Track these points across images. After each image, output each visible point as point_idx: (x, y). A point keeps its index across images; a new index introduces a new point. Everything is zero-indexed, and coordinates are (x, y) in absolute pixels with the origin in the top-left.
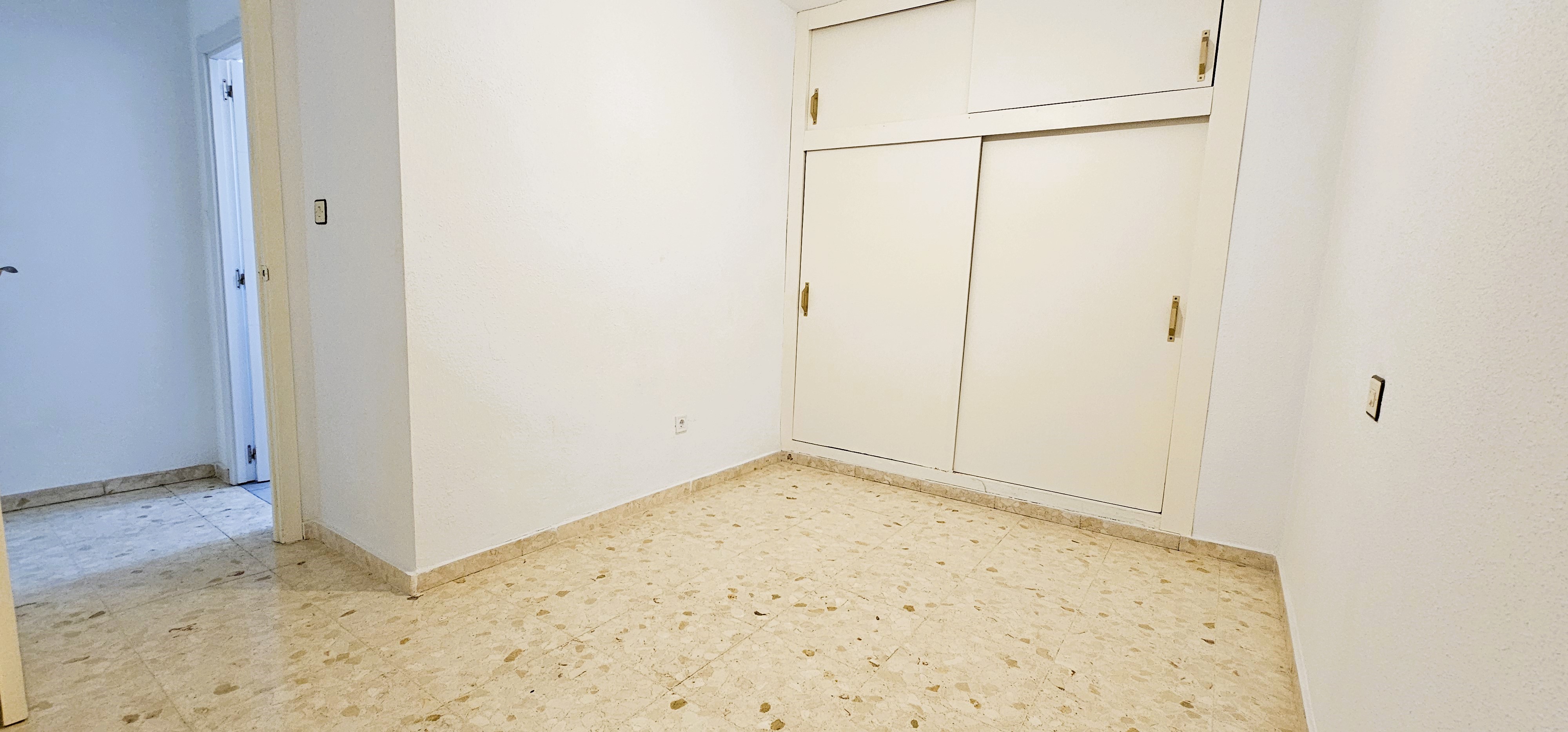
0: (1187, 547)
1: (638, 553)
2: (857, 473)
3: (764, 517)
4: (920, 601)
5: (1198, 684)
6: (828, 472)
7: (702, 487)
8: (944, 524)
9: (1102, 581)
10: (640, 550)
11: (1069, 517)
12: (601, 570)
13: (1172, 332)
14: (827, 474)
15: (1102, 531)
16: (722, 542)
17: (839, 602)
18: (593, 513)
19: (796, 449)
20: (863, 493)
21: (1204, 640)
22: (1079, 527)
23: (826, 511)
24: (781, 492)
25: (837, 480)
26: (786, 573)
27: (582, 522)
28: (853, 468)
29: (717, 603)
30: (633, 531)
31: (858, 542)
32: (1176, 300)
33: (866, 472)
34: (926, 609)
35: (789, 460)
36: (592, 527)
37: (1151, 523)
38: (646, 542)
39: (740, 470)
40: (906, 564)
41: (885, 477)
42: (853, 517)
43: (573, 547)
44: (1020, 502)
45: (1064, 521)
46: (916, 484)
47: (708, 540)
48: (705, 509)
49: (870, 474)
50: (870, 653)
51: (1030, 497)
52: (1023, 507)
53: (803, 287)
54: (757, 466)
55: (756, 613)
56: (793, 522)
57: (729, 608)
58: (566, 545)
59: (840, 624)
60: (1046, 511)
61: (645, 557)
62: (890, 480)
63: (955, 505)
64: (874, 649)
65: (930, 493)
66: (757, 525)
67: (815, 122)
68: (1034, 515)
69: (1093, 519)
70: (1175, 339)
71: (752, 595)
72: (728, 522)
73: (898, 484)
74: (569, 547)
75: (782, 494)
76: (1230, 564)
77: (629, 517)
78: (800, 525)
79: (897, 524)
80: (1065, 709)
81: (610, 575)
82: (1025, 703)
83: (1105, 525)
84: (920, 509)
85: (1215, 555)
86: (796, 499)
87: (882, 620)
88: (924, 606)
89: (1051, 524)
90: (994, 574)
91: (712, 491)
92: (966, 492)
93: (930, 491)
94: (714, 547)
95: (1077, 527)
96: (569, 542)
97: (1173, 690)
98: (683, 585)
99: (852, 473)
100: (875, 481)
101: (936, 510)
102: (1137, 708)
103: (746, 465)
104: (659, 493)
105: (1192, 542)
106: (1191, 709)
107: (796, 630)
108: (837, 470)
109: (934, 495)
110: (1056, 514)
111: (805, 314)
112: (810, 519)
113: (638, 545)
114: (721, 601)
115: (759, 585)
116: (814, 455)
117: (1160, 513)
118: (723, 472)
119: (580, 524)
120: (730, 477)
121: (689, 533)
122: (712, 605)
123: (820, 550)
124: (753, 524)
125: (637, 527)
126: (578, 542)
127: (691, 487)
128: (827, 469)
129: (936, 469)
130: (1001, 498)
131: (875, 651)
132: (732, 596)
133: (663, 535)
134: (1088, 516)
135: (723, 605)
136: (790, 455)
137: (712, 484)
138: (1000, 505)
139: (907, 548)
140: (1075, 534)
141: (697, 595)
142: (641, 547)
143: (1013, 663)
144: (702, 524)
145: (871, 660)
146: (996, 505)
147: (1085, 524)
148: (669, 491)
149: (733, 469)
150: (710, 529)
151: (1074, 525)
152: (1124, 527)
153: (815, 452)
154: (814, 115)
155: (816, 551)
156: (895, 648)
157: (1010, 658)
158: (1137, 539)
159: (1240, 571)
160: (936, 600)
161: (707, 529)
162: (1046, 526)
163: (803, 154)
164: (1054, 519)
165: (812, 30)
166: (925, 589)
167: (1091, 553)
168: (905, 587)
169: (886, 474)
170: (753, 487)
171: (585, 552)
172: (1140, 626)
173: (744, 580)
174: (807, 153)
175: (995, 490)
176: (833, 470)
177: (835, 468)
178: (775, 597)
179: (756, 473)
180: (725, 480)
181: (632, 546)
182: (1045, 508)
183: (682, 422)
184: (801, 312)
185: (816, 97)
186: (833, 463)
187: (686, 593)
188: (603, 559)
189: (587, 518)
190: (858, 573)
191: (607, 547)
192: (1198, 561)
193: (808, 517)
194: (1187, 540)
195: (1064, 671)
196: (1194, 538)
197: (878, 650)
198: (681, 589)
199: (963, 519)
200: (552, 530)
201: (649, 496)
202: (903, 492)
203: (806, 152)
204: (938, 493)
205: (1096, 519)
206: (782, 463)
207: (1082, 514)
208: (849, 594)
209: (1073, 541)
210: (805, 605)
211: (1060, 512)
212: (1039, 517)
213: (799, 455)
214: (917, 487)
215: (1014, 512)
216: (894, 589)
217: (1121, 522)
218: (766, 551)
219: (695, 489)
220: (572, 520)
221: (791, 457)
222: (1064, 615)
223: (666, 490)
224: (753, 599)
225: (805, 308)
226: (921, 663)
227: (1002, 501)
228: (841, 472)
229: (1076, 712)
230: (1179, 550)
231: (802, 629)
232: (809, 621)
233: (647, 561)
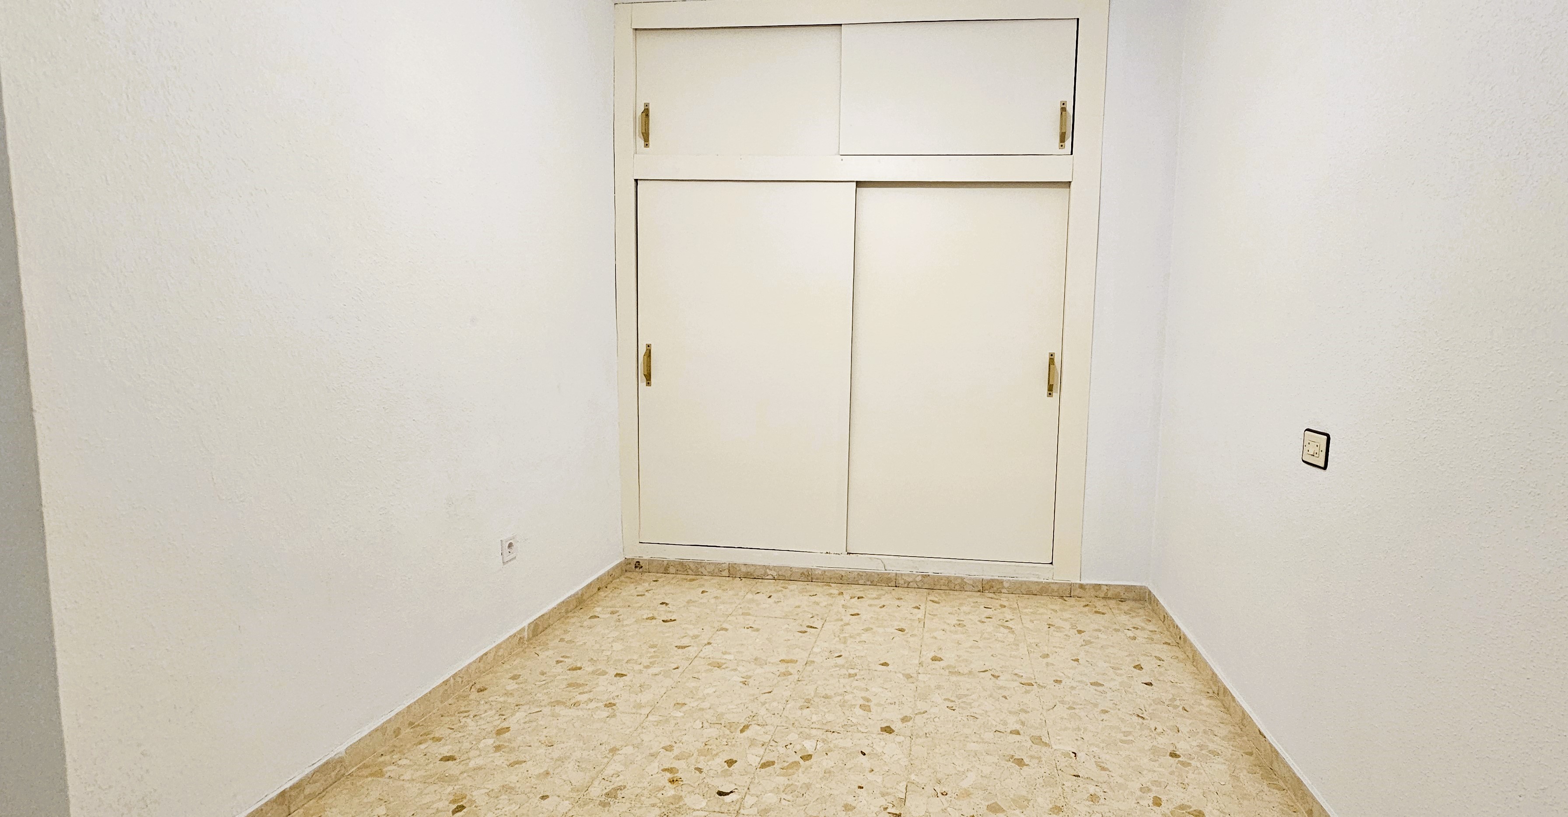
0: (1078, 592)
1: (498, 754)
2: (732, 572)
3: (649, 655)
4: (892, 717)
5: (1169, 731)
6: (694, 577)
7: (540, 630)
8: (859, 616)
9: (1034, 645)
10: (498, 748)
11: (971, 582)
12: (451, 798)
13: (1050, 388)
14: (694, 580)
15: (1003, 591)
16: (614, 705)
17: (809, 746)
18: (397, 710)
19: (645, 554)
20: (750, 596)
21: (1145, 683)
22: (982, 591)
23: (722, 629)
24: (651, 615)
25: (711, 585)
26: (723, 725)
27: (382, 729)
28: (726, 566)
29: (659, 795)
30: (469, 720)
31: (782, 661)
32: (1052, 357)
33: (744, 569)
34: (904, 725)
35: (637, 569)
36: (397, 732)
37: (1045, 575)
38: (500, 732)
39: (582, 595)
40: (850, 676)
41: (768, 570)
42: (758, 630)
43: (380, 774)
44: (922, 575)
45: (967, 588)
46: (806, 573)
47: (592, 705)
48: (561, 662)
49: (749, 570)
50: (883, 802)
51: (931, 569)
52: (926, 580)
53: (643, 350)
54: (602, 585)
55: (721, 794)
56: (692, 651)
57: (680, 798)
58: (365, 772)
59: (827, 775)
60: (949, 580)
61: (513, 758)
62: (775, 574)
63: (856, 590)
64: (883, 795)
65: (824, 581)
66: (647, 667)
67: (647, 145)
68: (938, 587)
69: (993, 580)
70: (1053, 394)
71: (700, 770)
72: (604, 673)
73: (785, 576)
74: (371, 775)
75: (653, 618)
76: (1113, 602)
77: (450, 701)
78: (701, 655)
79: (811, 627)
80: (1093, 798)
81: (472, 802)
82: (1059, 805)
83: (1006, 585)
84: (825, 603)
85: (1101, 596)
86: (675, 620)
87: (869, 754)
88: (900, 722)
89: (956, 593)
90: (942, 664)
91: (557, 633)
92: (864, 574)
93: (823, 579)
94: (606, 714)
95: (979, 591)
96: (366, 766)
97: (1155, 743)
98: (596, 783)
99: (726, 573)
100: (755, 578)
101: (841, 601)
102: (1145, 772)
103: (589, 586)
104: (486, 654)
105: (1082, 586)
106: (1180, 759)
107: (783, 801)
108: (705, 573)
109: (828, 584)
110: (959, 581)
111: (648, 384)
112: (709, 643)
113: (490, 741)
114: (663, 792)
115: (701, 753)
116: (672, 558)
117: (1052, 563)
118: (563, 602)
119: (379, 734)
120: (572, 607)
121: (558, 702)
122: (654, 800)
123: (746, 683)
124: (641, 667)
125: (472, 714)
126: (385, 764)
127: (526, 633)
128: (690, 572)
129: (827, 553)
130: (902, 574)
131: (886, 797)
132: (675, 779)
133: (520, 715)
134: (990, 578)
135: (669, 795)
136: (638, 562)
137: (551, 622)
138: (902, 582)
139: (840, 654)
140: (983, 600)
141: (624, 793)
142: (497, 743)
143: (1020, 762)
144: (569, 685)
145: (889, 810)
146: (897, 583)
147: (987, 587)
148: (499, 647)
149: (574, 595)
150: (587, 689)
151: (977, 590)
152: (1022, 583)
153: (673, 554)
154: (645, 135)
155: (741, 684)
156: (904, 784)
157: (1015, 757)
158: (1035, 592)
159: (1125, 606)
160: (908, 713)
161: (581, 689)
162: (951, 596)
163: (633, 182)
164: (957, 587)
165: (636, 29)
166: (888, 701)
167: (1008, 617)
168: (867, 704)
169: (768, 567)
170: (609, 615)
171: (407, 776)
172: (1091, 684)
173: (676, 751)
174: (638, 182)
175: (895, 567)
176: (700, 573)
177: (703, 570)
178: (731, 763)
179: (602, 594)
180: (567, 612)
181: (481, 745)
182: (948, 577)
183: (510, 545)
184: (641, 382)
185: (646, 112)
186: (700, 564)
187: (607, 794)
188: (444, 779)
189: (389, 721)
190: (808, 701)
191: (440, 757)
192: (1090, 604)
193: (706, 642)
194: (1077, 586)
195: (1065, 755)
196: (1082, 582)
197: (888, 794)
198: (597, 791)
199: (875, 605)
200: (337, 757)
201: (474, 662)
202: (793, 586)
203: (636, 180)
204: (832, 581)
205: (998, 580)
206: (628, 574)
207: (983, 577)
208: (814, 732)
209: (985, 607)
210: (773, 763)
211: (962, 579)
212: (943, 587)
213: (651, 561)
214: (808, 576)
215: (916, 586)
216: (858, 711)
217: (1020, 579)
218: (680, 701)
219: (531, 636)
220: (366, 731)
221: (639, 565)
222: (1027, 692)
223: (495, 647)
224: (703, 775)
225: (648, 377)
226: (939, 795)
227: (903, 577)
228: (712, 574)
229: (1104, 797)
230: (1071, 597)
231: (789, 797)
232: (790, 783)
233: (518, 763)
